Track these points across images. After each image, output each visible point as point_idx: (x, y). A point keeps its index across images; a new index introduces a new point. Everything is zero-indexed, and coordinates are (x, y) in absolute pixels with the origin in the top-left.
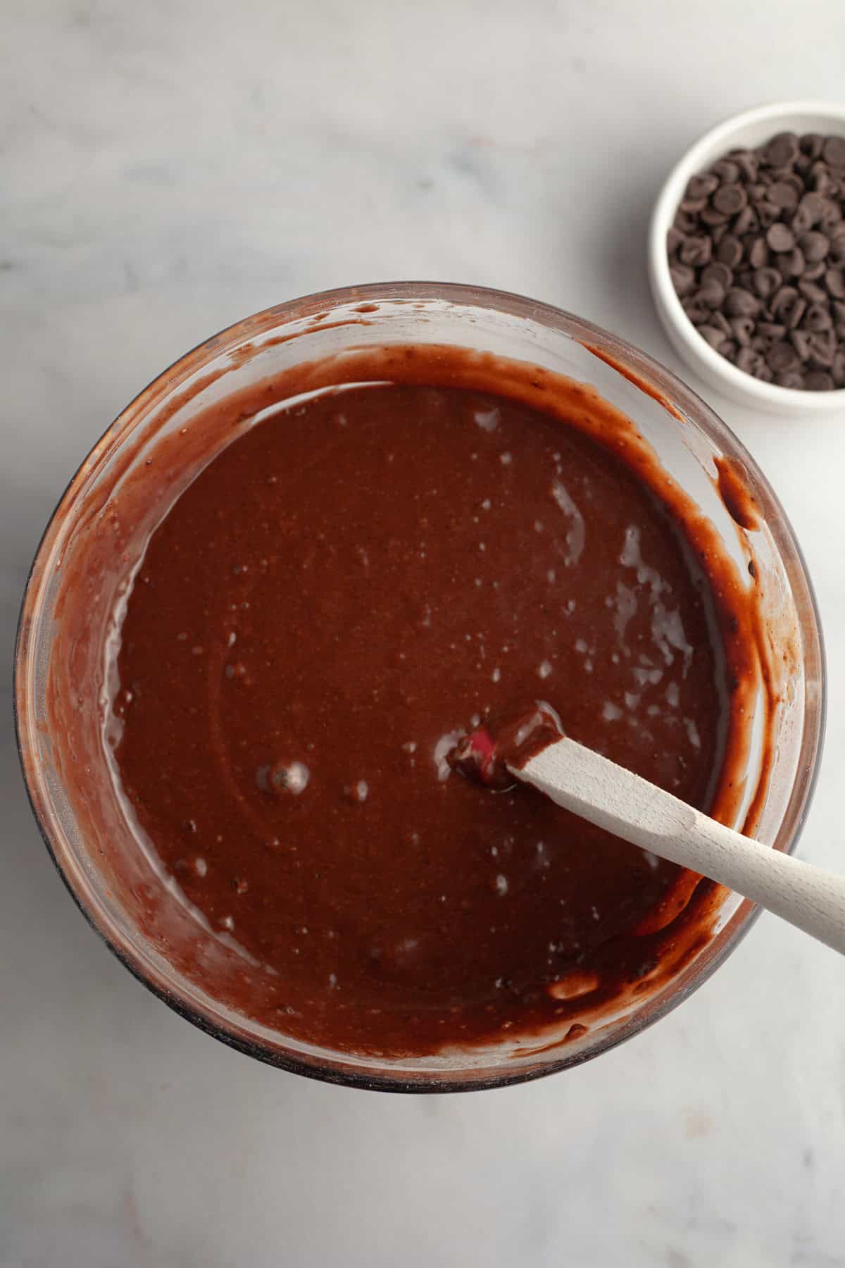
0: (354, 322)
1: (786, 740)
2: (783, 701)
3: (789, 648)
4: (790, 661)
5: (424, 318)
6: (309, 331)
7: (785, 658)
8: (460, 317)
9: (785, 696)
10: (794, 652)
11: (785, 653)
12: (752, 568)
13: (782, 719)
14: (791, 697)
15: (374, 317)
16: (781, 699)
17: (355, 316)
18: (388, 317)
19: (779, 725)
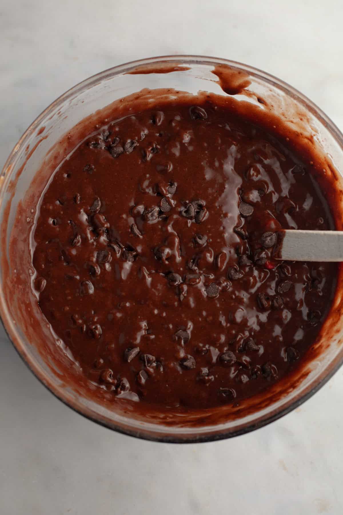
0: (41, 140)
1: (328, 147)
2: (314, 135)
3: (300, 115)
4: (304, 118)
5: (64, 117)
6: (28, 159)
7: (301, 119)
8: (77, 104)
9: (313, 133)
10: (303, 114)
11: (299, 118)
12: (260, 100)
13: (320, 142)
14: (316, 131)
15: (47, 132)
16: (313, 136)
17: (40, 137)
18: (51, 128)
19: (321, 145)
